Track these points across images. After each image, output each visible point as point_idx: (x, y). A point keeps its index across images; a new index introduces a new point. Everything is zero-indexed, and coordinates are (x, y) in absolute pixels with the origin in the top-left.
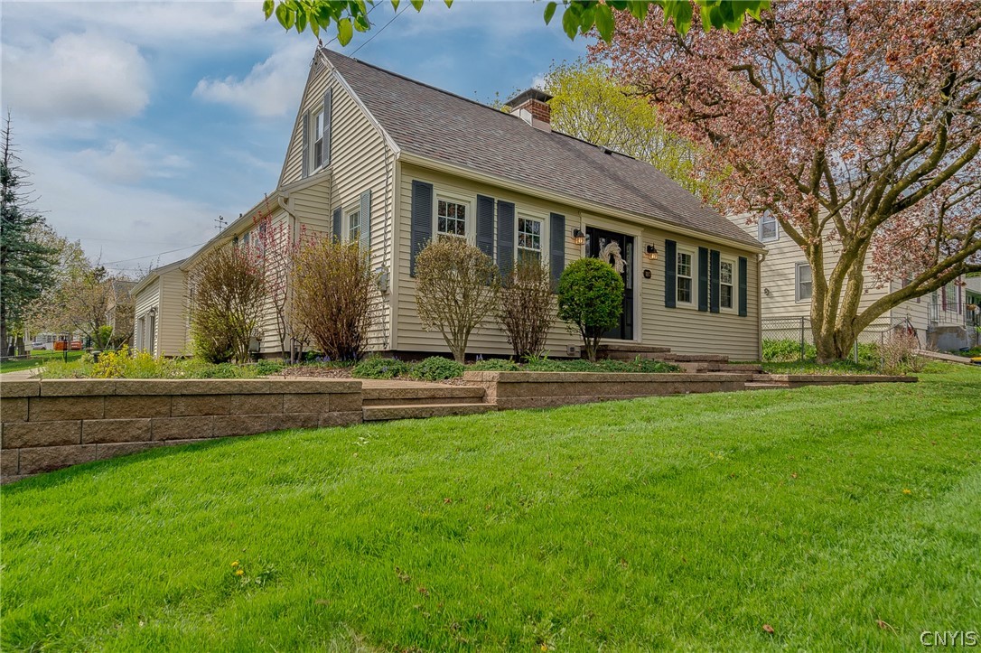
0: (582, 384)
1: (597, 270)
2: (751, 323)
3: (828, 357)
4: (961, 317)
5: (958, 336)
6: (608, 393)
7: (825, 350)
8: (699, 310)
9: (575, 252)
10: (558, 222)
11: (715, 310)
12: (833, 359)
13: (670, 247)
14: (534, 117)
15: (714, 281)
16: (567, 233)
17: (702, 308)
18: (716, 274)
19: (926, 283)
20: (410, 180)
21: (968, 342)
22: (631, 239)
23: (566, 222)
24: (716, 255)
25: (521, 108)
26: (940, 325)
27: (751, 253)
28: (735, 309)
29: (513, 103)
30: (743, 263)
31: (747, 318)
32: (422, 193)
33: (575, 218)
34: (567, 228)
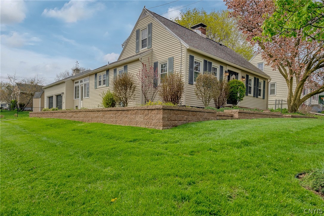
0: (253, 114)
1: (239, 83)
2: (265, 101)
3: (292, 111)
4: (317, 102)
5: (318, 107)
6: (257, 117)
7: (292, 109)
8: (253, 97)
9: (225, 76)
10: (222, 68)
11: (257, 97)
12: (293, 112)
13: (247, 76)
14: (202, 33)
15: (257, 88)
16: (224, 72)
17: (254, 96)
18: (258, 86)
19: (321, 90)
20: (189, 55)
21: (321, 110)
22: (238, 74)
23: (224, 68)
24: (258, 80)
25: (197, 29)
26: (312, 104)
27: (266, 79)
28: (262, 97)
29: (194, 28)
30: (264, 82)
31: (265, 100)
32: (192, 58)
33: (226, 67)
34: (224, 70)
